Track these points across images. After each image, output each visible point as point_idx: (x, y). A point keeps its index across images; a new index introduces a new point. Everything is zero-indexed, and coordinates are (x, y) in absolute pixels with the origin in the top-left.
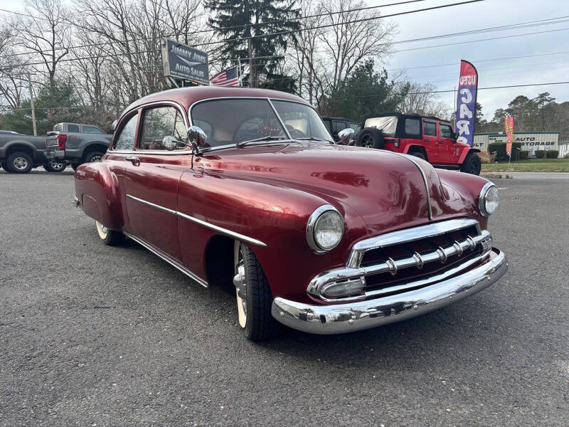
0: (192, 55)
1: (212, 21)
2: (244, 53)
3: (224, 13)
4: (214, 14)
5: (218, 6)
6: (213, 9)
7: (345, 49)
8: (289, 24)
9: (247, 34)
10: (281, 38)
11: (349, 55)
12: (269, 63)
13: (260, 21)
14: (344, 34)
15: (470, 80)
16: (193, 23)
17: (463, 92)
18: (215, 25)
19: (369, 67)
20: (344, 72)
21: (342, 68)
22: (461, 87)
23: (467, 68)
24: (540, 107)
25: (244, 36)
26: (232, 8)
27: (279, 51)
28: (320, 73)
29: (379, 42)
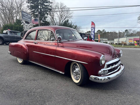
0: (28, 15)
1: (28, 6)
2: (37, 15)
3: (32, 4)
4: (29, 4)
5: (30, 2)
6: (29, 3)
7: (61, 16)
8: (49, 9)
9: (38, 10)
10: (46, 12)
11: (63, 18)
12: (43, 18)
13: (41, 8)
14: (61, 13)
15: (93, 26)
16: (23, 6)
17: (92, 29)
18: (29, 7)
19: (68, 21)
20: (61, 22)
21: (61, 21)
22: (91, 28)
23: (93, 23)
24: (103, 33)
25: (37, 11)
26: (34, 3)
27: (46, 15)
28: (56, 22)
29: (69, 15)
